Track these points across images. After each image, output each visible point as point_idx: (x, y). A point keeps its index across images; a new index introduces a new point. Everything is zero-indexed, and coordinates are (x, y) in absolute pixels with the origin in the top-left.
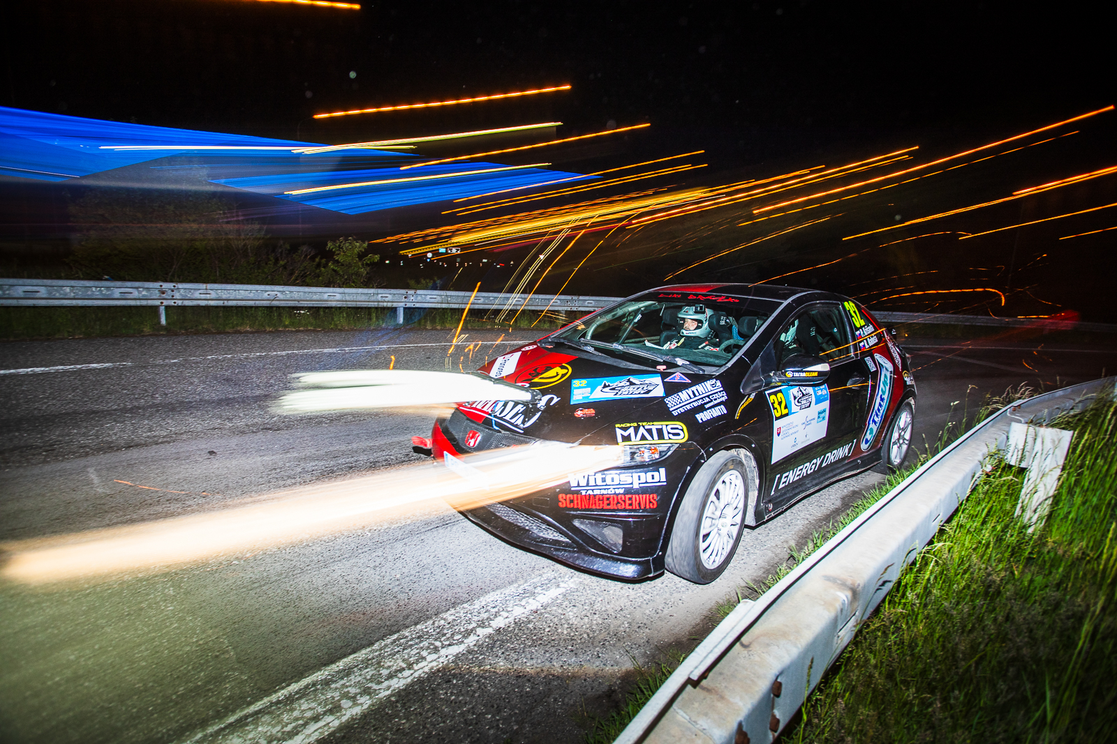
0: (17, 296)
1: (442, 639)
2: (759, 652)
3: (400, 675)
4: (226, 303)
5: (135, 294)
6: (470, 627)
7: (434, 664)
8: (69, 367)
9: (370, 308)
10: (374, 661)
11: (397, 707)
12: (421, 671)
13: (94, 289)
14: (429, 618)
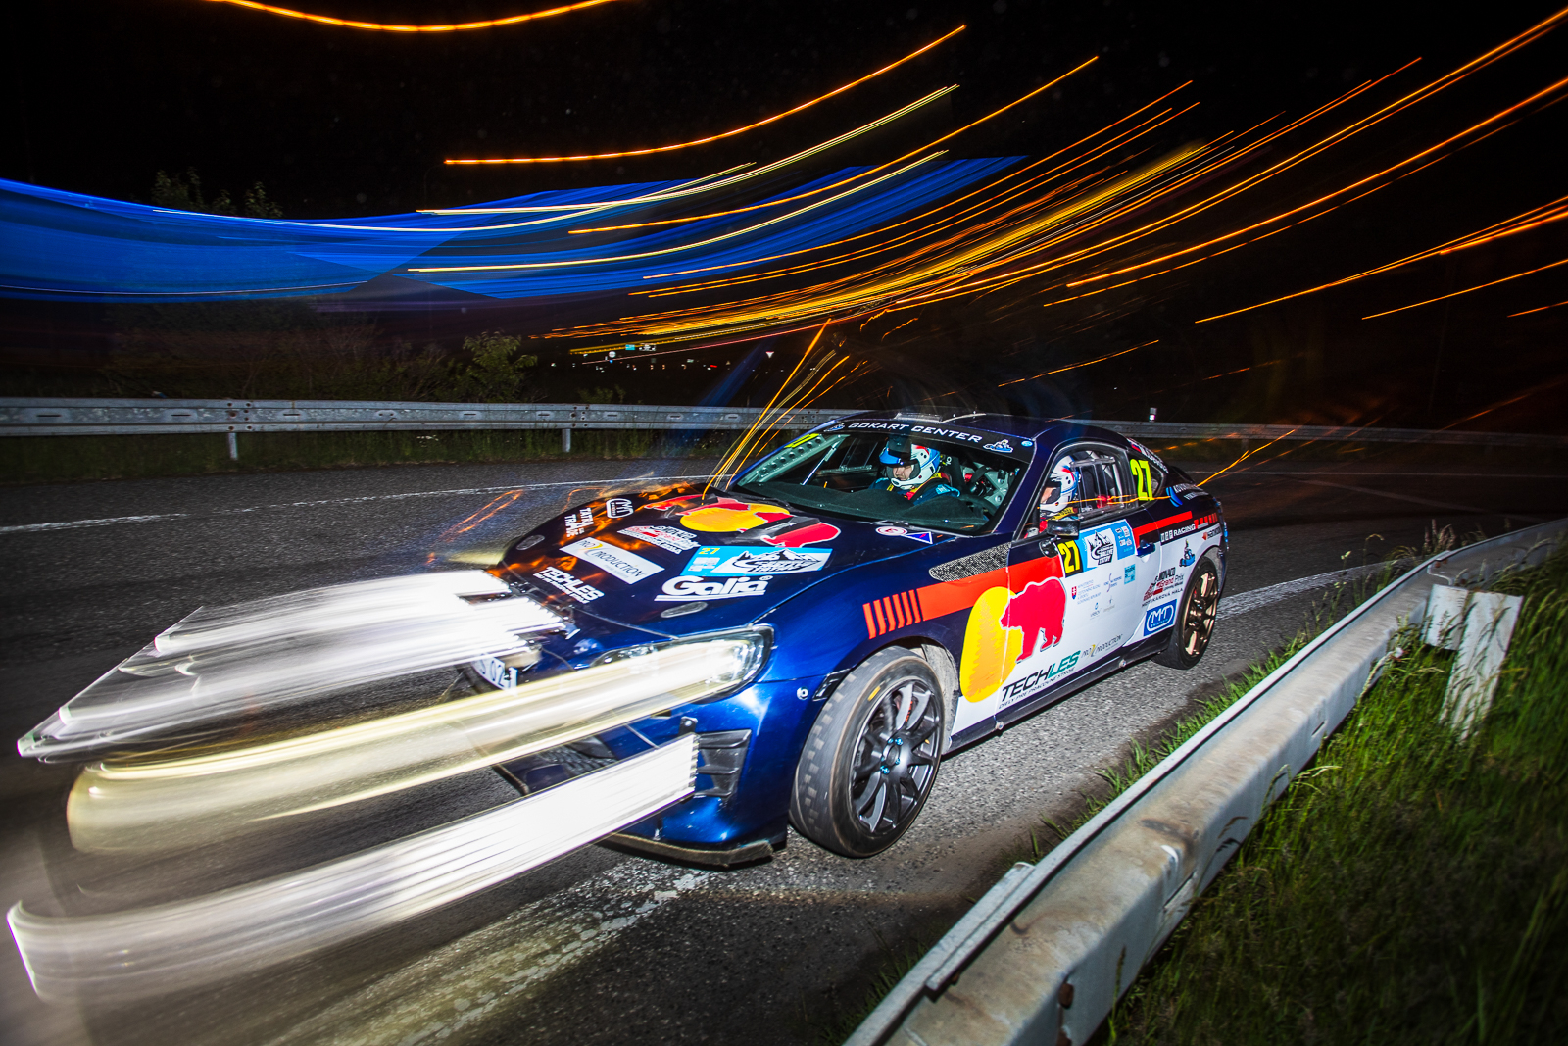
0: (29, 422)
1: (604, 908)
2: (1041, 940)
3: (540, 961)
4: (322, 428)
5: (194, 416)
6: (646, 889)
7: (591, 944)
8: (98, 521)
9: (524, 431)
10: (504, 940)
11: (534, 1008)
12: (571, 955)
13: (136, 411)
14: (586, 877)
